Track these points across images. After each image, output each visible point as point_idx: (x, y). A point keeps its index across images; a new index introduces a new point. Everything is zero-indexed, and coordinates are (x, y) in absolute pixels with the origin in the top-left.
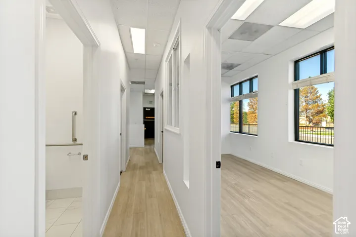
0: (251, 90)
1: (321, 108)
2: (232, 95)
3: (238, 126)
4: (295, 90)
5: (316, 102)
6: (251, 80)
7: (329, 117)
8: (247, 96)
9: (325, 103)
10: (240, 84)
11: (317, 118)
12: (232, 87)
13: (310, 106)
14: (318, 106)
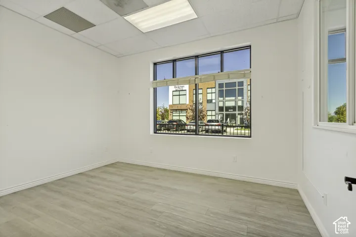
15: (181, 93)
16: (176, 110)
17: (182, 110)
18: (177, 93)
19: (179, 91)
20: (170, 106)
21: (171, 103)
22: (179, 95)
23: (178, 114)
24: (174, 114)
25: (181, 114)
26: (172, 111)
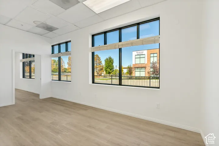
0: (67, 50)
1: (102, 68)
2: (53, 53)
3: (58, 76)
4: (92, 52)
5: (100, 64)
6: (66, 43)
7: (105, 71)
8: (63, 54)
9: (103, 65)
10: (59, 45)
11: (100, 72)
12: (53, 46)
13: (98, 66)
14: (101, 67)
15: (141, 56)
16: (138, 68)
17: (142, 68)
18: (139, 56)
19: (140, 55)
20: (133, 65)
21: (134, 63)
22: (140, 58)
23: (139, 70)
24: (136, 70)
25: (141, 70)
26: (135, 68)
